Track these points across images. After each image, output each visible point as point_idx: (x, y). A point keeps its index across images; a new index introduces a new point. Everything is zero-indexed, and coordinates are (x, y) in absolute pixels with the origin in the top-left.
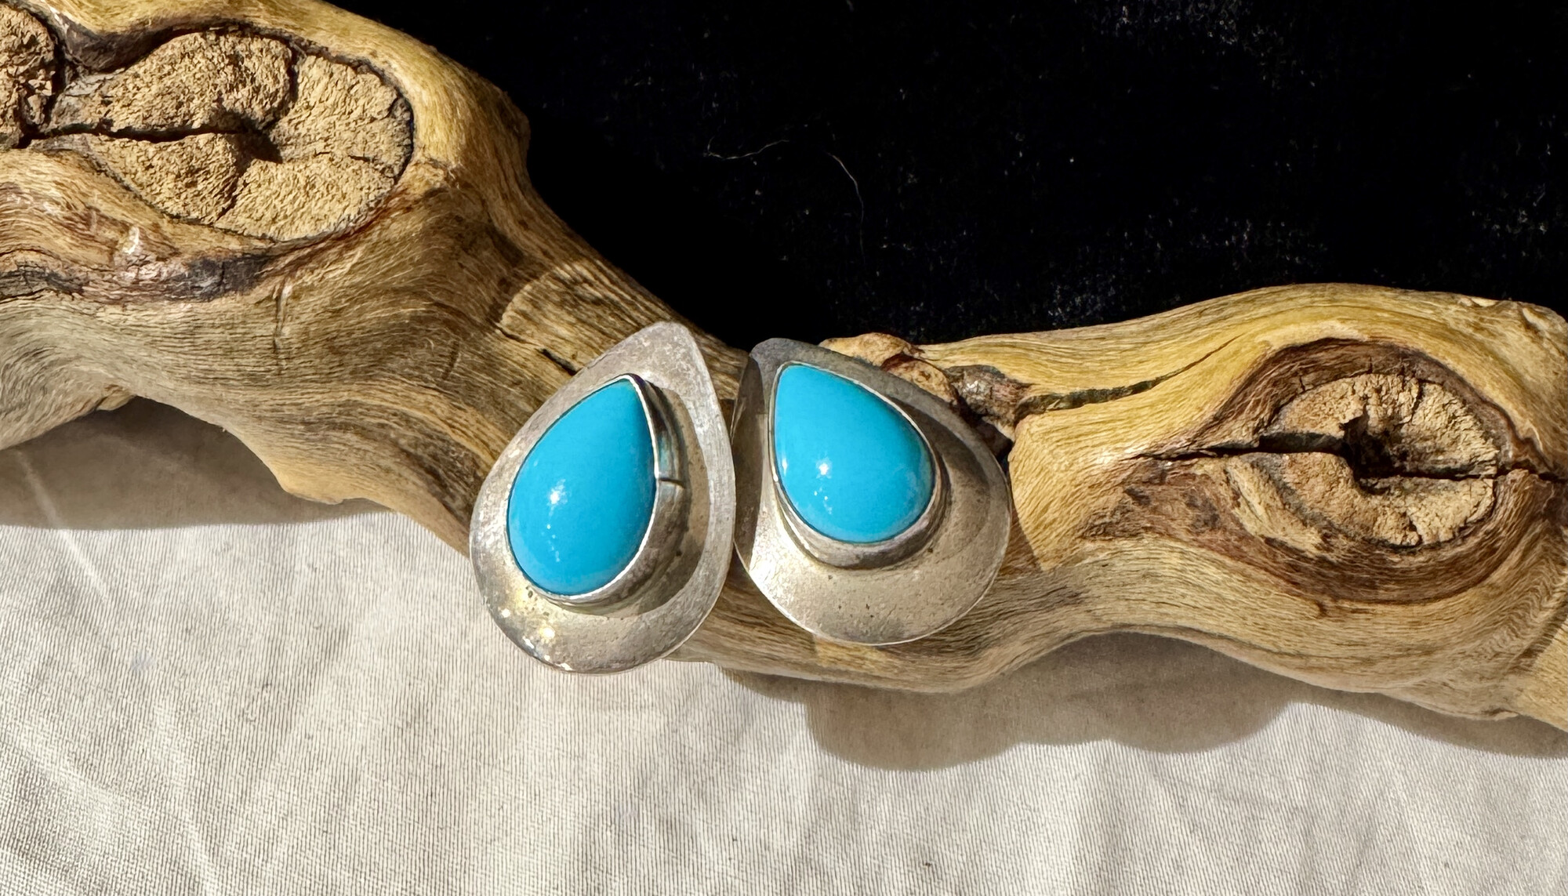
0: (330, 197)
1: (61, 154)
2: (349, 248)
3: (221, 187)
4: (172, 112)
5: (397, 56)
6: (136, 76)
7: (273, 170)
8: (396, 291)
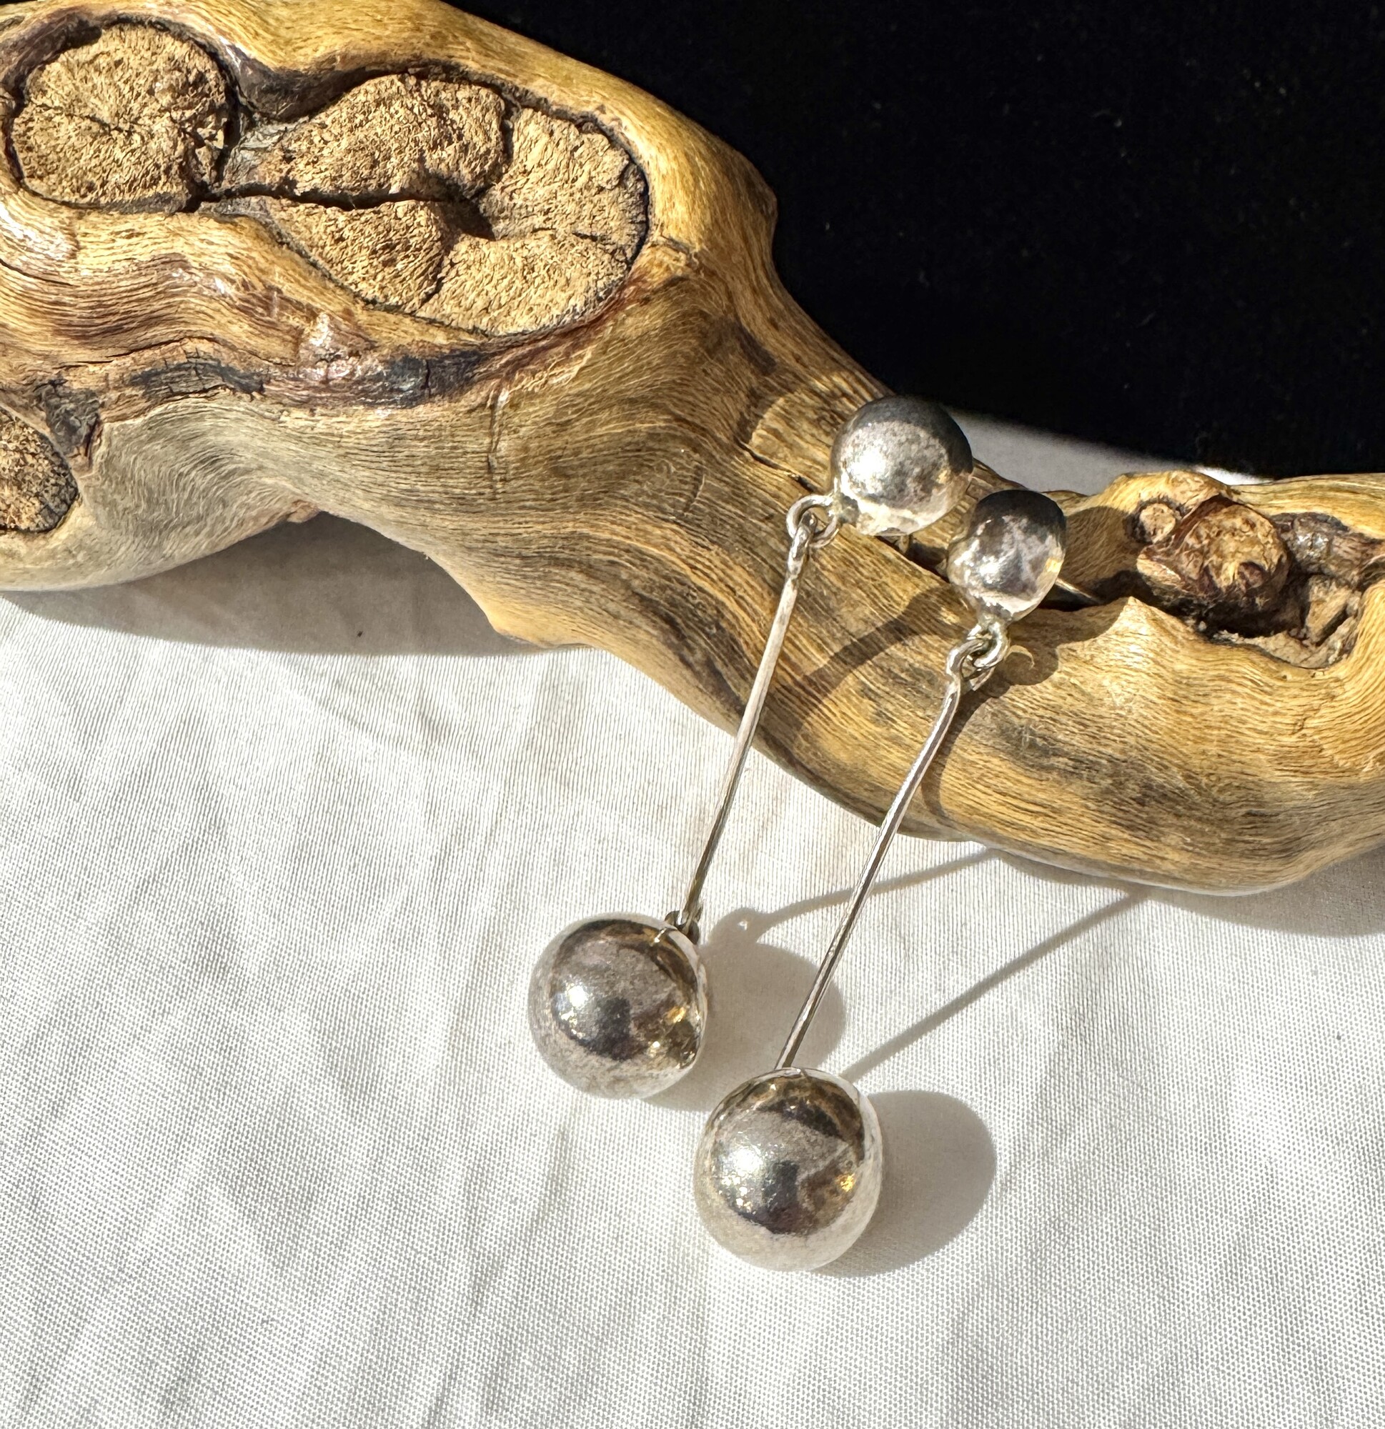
0: (552, 282)
1: (236, 220)
2: (576, 346)
3: (424, 266)
4: (366, 173)
5: (629, 112)
6: (323, 126)
7: (484, 248)
8: (632, 401)
